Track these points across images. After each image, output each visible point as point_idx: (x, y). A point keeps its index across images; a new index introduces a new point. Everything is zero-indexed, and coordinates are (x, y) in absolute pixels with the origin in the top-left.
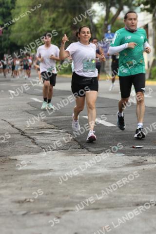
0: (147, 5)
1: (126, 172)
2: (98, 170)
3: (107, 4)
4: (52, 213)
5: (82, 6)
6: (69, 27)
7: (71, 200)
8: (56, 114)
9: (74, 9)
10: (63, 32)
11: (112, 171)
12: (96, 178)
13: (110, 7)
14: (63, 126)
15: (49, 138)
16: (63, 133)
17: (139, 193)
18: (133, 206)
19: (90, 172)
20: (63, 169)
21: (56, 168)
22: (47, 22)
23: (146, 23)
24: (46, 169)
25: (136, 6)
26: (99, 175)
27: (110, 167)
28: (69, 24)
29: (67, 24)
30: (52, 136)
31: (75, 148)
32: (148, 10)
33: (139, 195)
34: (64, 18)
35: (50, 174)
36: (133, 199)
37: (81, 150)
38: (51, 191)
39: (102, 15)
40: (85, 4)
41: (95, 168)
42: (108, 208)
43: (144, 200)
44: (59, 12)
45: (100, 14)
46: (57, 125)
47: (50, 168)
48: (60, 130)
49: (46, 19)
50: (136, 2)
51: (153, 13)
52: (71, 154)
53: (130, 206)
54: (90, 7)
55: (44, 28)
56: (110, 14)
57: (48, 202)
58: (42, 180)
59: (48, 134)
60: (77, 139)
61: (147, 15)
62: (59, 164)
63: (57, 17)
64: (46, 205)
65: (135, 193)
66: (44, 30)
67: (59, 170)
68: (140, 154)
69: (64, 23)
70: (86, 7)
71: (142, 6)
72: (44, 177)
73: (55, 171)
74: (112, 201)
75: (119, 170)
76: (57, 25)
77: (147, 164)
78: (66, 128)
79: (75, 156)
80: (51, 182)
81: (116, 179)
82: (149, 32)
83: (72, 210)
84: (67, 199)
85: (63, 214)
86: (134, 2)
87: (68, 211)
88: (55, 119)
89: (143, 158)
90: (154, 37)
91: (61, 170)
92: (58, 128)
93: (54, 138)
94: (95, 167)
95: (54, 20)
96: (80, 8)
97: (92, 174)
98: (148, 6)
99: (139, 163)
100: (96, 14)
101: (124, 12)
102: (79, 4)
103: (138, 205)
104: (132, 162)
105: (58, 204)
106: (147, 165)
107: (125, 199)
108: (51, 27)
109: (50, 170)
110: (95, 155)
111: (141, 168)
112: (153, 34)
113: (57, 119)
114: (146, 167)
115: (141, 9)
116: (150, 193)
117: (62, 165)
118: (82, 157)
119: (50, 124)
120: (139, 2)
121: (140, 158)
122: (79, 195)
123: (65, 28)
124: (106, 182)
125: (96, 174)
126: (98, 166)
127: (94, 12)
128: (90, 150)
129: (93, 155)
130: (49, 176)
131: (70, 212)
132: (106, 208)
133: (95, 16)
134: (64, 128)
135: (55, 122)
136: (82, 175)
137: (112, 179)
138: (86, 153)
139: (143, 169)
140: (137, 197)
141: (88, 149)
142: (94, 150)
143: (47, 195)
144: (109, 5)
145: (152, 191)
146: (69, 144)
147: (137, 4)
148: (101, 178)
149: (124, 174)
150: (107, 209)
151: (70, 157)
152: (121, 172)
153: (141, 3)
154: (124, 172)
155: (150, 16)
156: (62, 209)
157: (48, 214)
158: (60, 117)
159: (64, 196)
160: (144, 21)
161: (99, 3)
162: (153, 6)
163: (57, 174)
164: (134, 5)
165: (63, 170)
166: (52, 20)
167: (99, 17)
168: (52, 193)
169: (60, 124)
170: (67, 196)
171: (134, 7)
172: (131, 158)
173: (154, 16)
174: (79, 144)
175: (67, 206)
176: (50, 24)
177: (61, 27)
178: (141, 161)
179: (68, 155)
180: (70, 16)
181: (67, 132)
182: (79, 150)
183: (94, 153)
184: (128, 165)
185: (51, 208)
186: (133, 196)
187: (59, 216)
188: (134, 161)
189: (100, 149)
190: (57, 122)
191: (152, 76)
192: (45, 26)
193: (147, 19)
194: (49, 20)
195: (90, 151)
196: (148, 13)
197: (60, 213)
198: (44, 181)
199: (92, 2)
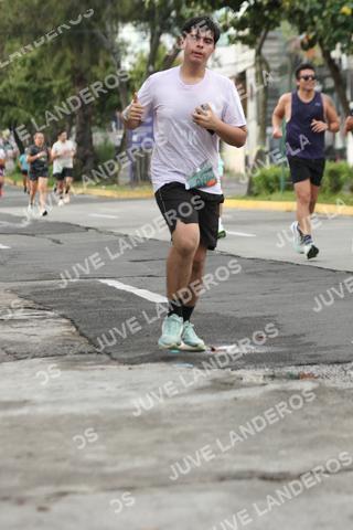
0: (243, 29)
3: (153, 28)
4: (30, 498)
6: (68, 79)
8: (37, 276)
9: (80, 37)
10: (55, 91)
12: (128, 419)
13: (160, 34)
14: (52, 302)
15: (24, 330)
16: (53, 318)
18: (212, 481)
19: (116, 406)
20: (53, 399)
21: (38, 397)
22: (19, 67)
23: (240, 69)
24: (16, 399)
28: (68, 73)
29: (62, 72)
30: (31, 324)
31: (82, 353)
32: (244, 40)
34: (56, 59)
35: (24, 411)
36: (211, 465)
37: (94, 356)
38: (27, 448)
39: (142, 52)
40: (103, 26)
42: (157, 486)
43: (237, 467)
45: (137, 50)
46: (40, 299)
47: (26, 397)
48: (48, 313)
49: (16, 61)
50: (220, 21)
51: (257, 47)
52: (72, 364)
54: (116, 33)
55: (12, 81)
56: (160, 48)
57: (21, 474)
58: (7, 424)
59: (20, 320)
60: (85, 332)
61: (243, 51)
62: (47, 389)
63: (41, 56)
64: (15, 482)
66: (10, 86)
67: (45, 403)
69: (56, 71)
70: (105, 34)
71: (232, 31)
72: (10, 419)
73: (35, 404)
75: (181, 401)
76: (40, 74)
77: (244, 386)
78: (60, 308)
79: (80, 370)
80: (27, 430)
81: (174, 422)
82: (249, 91)
83: (74, 493)
84: (64, 466)
85: (54, 502)
87: (64, 494)
88: (36, 287)
89: (234, 373)
90: (258, 102)
91: (50, 403)
92: (43, 307)
93: (30, 331)
94: (128, 393)
95: (33, 62)
96: (93, 36)
97: (119, 411)
98: (247, 32)
99: (226, 384)
100: (129, 49)
102: (90, 27)
103: (222, 479)
104: (208, 383)
105: (43, 479)
106: (243, 390)
108: (28, 78)
109: (25, 401)
110: (126, 367)
111: (229, 395)
112: (258, 95)
113: (41, 287)
114: (241, 394)
115: (230, 37)
116: (250, 453)
117: (51, 390)
118: (97, 373)
119: (25, 297)
121: (228, 373)
122: (90, 457)
123: (57, 82)
124: (154, 426)
126: (133, 393)
127: (124, 44)
128: (114, 355)
129: (122, 367)
130: (22, 415)
131: (70, 497)
132: (151, 486)
134: (55, 308)
135: (36, 294)
136: (96, 412)
137: (165, 421)
138: (107, 363)
139: (236, 399)
140: (221, 460)
141: (109, 354)
142: (125, 356)
143: (18, 457)
144: (158, 28)
145: (256, 448)
146: (68, 343)
148: (140, 419)
149: (192, 409)
150: (154, 489)
151: (70, 372)
152: (185, 405)
153: (228, 23)
154: (191, 406)
155: (251, 54)
156: (52, 489)
157: (21, 502)
158: (47, 283)
159: (57, 460)
160: (236, 64)
161: (135, 26)
162: (255, 31)
163: (41, 410)
165: (55, 402)
166: (28, 62)
167: (136, 56)
168: (30, 455)
169: (47, 299)
170: (64, 459)
173: (258, 53)
174: (91, 342)
175: (62, 482)
176: (24, 72)
177: (49, 80)
178: (226, 381)
179: (67, 369)
180: (70, 54)
181: (63, 316)
182: (90, 356)
183: (128, 363)
184: (200, 390)
185: (27, 488)
187: (45, 505)
188: (213, 380)
189: (138, 354)
190: (41, 294)
191: (255, 189)
192: (13, 76)
193: (244, 61)
194: (23, 63)
195: (115, 359)
196: (246, 47)
197: (48, 498)
198: (12, 427)
199: (120, 24)
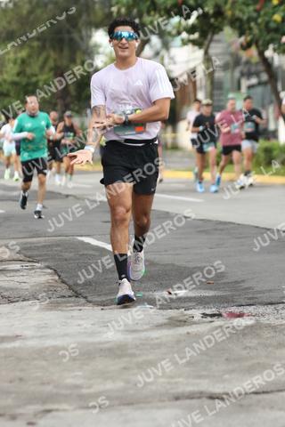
0: (193, 34)
1: (157, 339)
2: (105, 336)
4: (21, 414)
5: (75, 36)
7: (55, 391)
8: (28, 234)
9: (61, 41)
11: (130, 337)
12: (101, 350)
14: (40, 256)
15: (16, 279)
16: (40, 268)
17: (180, 376)
18: (170, 400)
19: (90, 340)
20: (40, 334)
21: (28, 333)
22: (11, 65)
23: (191, 65)
24: (10, 334)
25: (174, 36)
26: (107, 346)
27: (127, 331)
28: (51, 69)
29: (47, 69)
30: (21, 274)
31: (64, 297)
32: (194, 42)
33: (181, 380)
34: (41, 59)
35: (17, 344)
36: (169, 387)
37: (73, 299)
38: (18, 374)
40: (80, 31)
41: (100, 332)
42: (124, 404)
43: (189, 389)
44: (32, 47)
46: (29, 253)
47: (18, 333)
48: (37, 264)
49: (9, 59)
50: (174, 28)
51: (205, 47)
52: (54, 306)
53: (164, 401)
54: (90, 37)
55: (5, 76)
57: (13, 395)
58: (2, 355)
59: (13, 271)
60: (66, 280)
61: (194, 51)
62: (34, 326)
63: (30, 56)
64: (9, 401)
65: (172, 377)
66: (5, 81)
67: (33, 337)
68: (182, 305)
69: (42, 68)
70: (82, 38)
71: (184, 35)
72: (5, 350)
73: (25, 338)
74: (131, 392)
75: (143, 335)
76: (28, 71)
77: (195, 323)
78: (45, 260)
79: (62, 310)
80: (19, 359)
81: (138, 352)
82: (198, 83)
83: (57, 410)
84: (49, 388)
85: (41, 418)
86: (169, 28)
87: (49, 411)
88: (26, 244)
89: (186, 312)
90: (206, 93)
91: (37, 337)
92: (32, 259)
93: (24, 279)
94: (101, 329)
95: (23, 62)
96: (71, 40)
97: (93, 344)
98: (196, 36)
99: (180, 321)
100: (101, 50)
101: (151, 47)
102: (69, 32)
103: (177, 398)
104: (166, 321)
105: (32, 399)
106: (194, 326)
107: (154, 388)
108: (18, 74)
109: (17, 336)
110: (100, 308)
111: (183, 330)
112: (205, 86)
113: (31, 243)
114: (193, 329)
115: (183, 40)
116: (200, 377)
117: (39, 327)
118: (75, 313)
120: (179, 27)
121: (182, 313)
122: (69, 381)
123: (43, 77)
124: (120, 357)
125: (100, 343)
126: (105, 329)
127: (97, 46)
128: (89, 299)
129: (96, 308)
130: (15, 348)
131: (54, 413)
132: (120, 405)
133: (98, 53)
134: (41, 261)
135: (25, 249)
137: (130, 351)
138: (84, 305)
139: (188, 333)
140: (176, 383)
141: (85, 298)
142: (98, 299)
143: (11, 382)
145: (204, 373)
146: (51, 289)
147: (174, 32)
148: (110, 350)
149: (152, 342)
150: (122, 407)
151: (53, 312)
152: (147, 339)
153: (182, 28)
154: (152, 339)
155: (200, 53)
156: (39, 407)
157: (13, 418)
158: (34, 240)
159: (43, 384)
160: (188, 62)
162: (204, 35)
163: (31, 343)
164: (169, 33)
165: (41, 337)
166: (19, 61)
168: (21, 379)
169: (36, 253)
170: (49, 383)
171: (169, 38)
172: (164, 312)
173: (206, 53)
174: (70, 288)
175: (48, 402)
176: (15, 69)
177: (36, 75)
178: (181, 318)
179: (51, 310)
180: (53, 55)
181: (48, 267)
182: (70, 299)
183: (98, 305)
184: (160, 326)
185: (19, 407)
186: (169, 383)
187: (34, 421)
188: (170, 319)
189: (109, 298)
190: (30, 249)
192: (7, 72)
193: (194, 59)
194: (15, 63)
195: (90, 302)
196: (196, 48)
197: (35, 415)
198: (6, 357)
199: (93, 29)
